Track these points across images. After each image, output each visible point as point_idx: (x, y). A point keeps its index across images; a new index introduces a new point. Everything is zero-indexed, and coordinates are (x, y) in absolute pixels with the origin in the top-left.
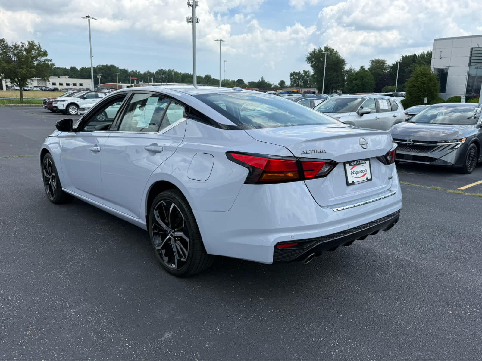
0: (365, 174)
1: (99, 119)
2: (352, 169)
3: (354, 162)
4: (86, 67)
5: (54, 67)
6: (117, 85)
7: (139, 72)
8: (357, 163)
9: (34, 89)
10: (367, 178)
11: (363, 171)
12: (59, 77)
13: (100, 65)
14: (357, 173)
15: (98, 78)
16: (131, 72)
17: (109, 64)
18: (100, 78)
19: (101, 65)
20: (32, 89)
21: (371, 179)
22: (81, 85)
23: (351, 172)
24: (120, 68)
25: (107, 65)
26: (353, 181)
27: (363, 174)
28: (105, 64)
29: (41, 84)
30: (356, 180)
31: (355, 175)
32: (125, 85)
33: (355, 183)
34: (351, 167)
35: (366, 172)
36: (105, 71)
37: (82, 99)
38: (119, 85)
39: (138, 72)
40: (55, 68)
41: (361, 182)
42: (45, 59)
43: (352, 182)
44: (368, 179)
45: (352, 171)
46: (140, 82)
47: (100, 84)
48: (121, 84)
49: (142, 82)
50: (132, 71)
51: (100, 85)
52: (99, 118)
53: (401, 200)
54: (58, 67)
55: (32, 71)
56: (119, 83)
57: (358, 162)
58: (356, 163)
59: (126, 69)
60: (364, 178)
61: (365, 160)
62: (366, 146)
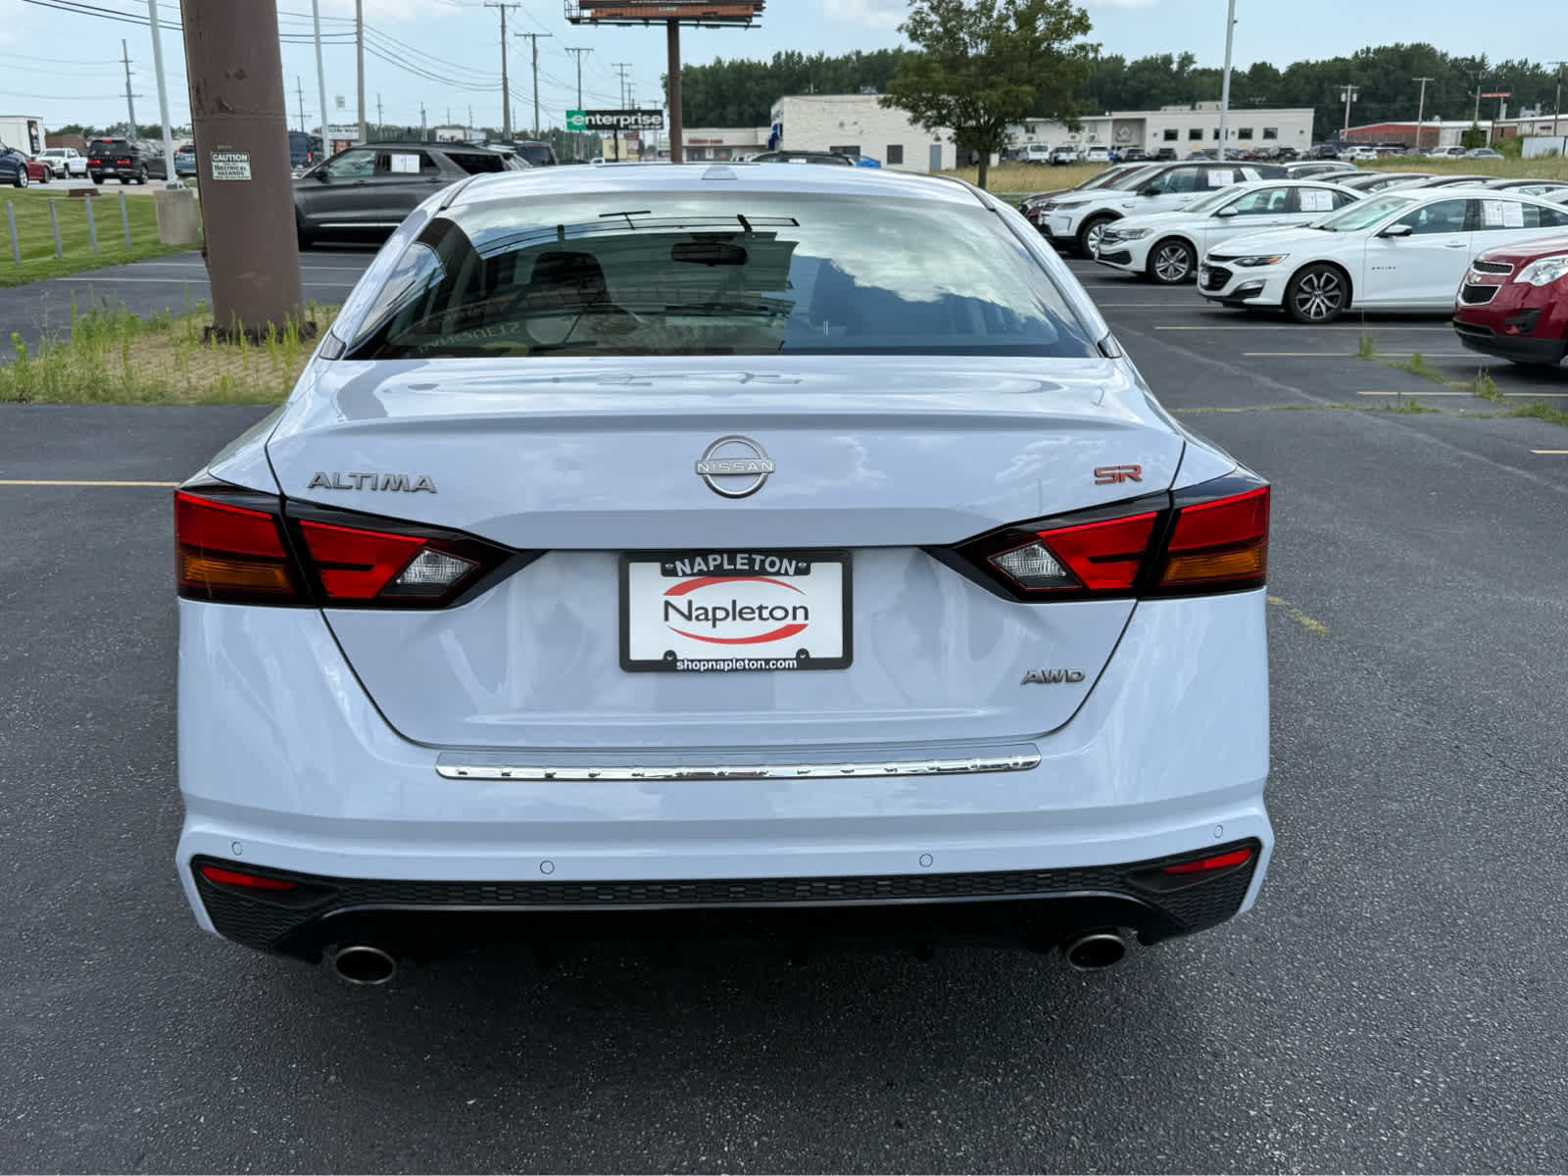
0: (791, 630)
1: (1161, 275)
2: (677, 591)
3: (702, 561)
4: (1312, 61)
5: (1192, 67)
6: (1416, 127)
7: (1537, 66)
8: (728, 567)
9: (1089, 159)
10: (803, 652)
11: (779, 614)
12: (1193, 108)
13: (1368, 49)
14: (720, 614)
15: (1345, 103)
16: (1498, 67)
17: (1407, 42)
18: (1351, 102)
19: (1374, 46)
20: (1084, 159)
21: (845, 661)
22: (1269, 134)
23: (670, 604)
24: (1452, 56)
25: (1397, 45)
27: (772, 626)
28: (1390, 44)
29: (1125, 137)
30: (695, 651)
31: (704, 628)
32: (1453, 128)
34: (675, 581)
35: (802, 622)
36: (1387, 73)
37: (1143, 195)
38: (1423, 128)
39: (1531, 65)
40: (1195, 70)
42: (1077, 46)
43: (661, 657)
44: (812, 656)
45: (679, 601)
46: (1523, 111)
47: (1350, 126)
48: (1436, 123)
49: (1534, 108)
50: (1505, 66)
51: (1347, 129)
52: (1165, 271)
53: (1262, 785)
54: (1207, 67)
55: (1024, 92)
56: (1428, 117)
58: (719, 566)
59: (1477, 60)
61: (804, 558)
62: (751, 484)
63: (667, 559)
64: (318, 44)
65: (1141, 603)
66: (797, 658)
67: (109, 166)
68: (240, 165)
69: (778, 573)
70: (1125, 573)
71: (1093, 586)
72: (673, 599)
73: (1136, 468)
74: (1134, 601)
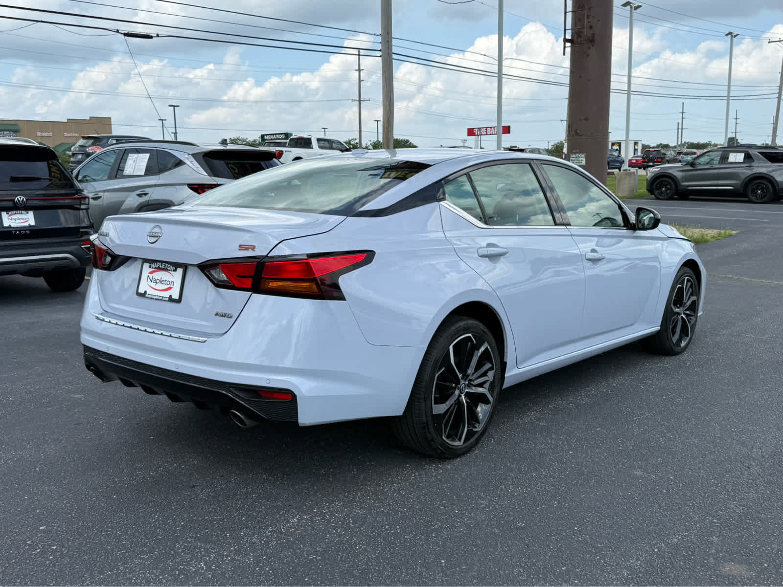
0: (170, 288)
2: (151, 273)
3: (156, 264)
8: (161, 267)
10: (171, 296)
11: (168, 283)
14: (158, 281)
21: (179, 300)
23: (148, 276)
26: (146, 292)
27: (166, 287)
30: (150, 292)
31: (153, 285)
33: (146, 296)
34: (151, 270)
35: (172, 286)
41: (157, 297)
43: (143, 292)
44: (173, 298)
45: (151, 276)
57: (161, 265)
58: (159, 266)
60: (166, 294)
61: (176, 266)
62: (155, 239)
63: (151, 262)
64: (728, 100)
65: (253, 294)
66: (169, 298)
67: (650, 162)
68: (580, 159)
69: (170, 270)
70: (249, 282)
71: (236, 286)
72: (150, 275)
73: (254, 246)
74: (251, 293)
